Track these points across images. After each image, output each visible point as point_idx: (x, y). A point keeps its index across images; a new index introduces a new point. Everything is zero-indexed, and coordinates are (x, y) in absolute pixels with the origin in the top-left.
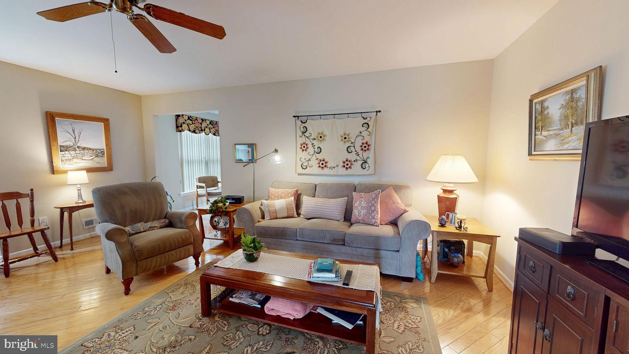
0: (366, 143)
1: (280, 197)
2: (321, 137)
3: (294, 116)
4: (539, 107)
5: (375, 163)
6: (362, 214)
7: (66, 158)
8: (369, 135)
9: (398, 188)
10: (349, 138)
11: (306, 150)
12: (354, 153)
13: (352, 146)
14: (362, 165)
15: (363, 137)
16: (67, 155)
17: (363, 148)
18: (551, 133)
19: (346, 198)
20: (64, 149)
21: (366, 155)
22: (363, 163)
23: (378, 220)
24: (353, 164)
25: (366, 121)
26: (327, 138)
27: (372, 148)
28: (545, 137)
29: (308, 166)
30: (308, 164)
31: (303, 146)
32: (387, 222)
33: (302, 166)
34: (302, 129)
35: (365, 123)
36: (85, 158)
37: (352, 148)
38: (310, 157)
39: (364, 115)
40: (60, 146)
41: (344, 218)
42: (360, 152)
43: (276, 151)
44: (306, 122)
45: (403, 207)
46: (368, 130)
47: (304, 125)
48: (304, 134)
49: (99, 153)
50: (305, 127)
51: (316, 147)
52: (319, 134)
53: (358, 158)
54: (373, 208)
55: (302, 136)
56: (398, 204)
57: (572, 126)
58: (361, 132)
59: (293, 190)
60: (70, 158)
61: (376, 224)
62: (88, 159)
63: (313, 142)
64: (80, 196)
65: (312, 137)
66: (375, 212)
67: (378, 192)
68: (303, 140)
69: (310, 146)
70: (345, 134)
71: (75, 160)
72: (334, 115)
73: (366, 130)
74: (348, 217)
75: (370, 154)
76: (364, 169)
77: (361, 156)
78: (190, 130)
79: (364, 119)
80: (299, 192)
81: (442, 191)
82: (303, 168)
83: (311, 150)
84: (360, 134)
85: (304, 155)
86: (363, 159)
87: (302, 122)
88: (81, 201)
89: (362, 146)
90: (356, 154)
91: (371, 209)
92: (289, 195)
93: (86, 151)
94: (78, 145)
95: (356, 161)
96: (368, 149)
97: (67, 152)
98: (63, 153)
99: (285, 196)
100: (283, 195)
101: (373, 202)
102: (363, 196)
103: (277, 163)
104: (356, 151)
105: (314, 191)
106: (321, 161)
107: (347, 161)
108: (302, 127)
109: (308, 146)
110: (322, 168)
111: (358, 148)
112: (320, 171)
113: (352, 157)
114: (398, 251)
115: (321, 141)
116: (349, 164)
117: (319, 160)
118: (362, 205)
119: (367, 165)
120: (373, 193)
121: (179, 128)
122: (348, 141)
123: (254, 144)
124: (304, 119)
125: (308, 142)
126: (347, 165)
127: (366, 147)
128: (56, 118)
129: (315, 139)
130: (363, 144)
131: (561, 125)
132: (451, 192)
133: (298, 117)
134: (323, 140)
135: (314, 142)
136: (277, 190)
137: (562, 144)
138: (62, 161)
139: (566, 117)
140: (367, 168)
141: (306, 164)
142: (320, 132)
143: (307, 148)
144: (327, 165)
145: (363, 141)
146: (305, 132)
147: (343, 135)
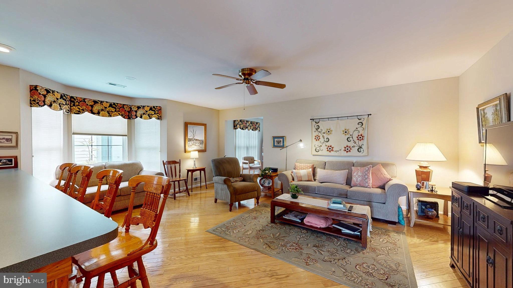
0: (361, 135)
1: (302, 169)
2: (329, 132)
3: (311, 119)
4: (483, 113)
5: (368, 148)
6: (359, 180)
7: (190, 145)
8: (363, 130)
9: (385, 165)
10: (348, 132)
11: (318, 140)
12: (352, 141)
13: (351, 137)
14: (358, 150)
15: (359, 131)
16: (190, 143)
17: (359, 139)
19: (347, 170)
20: (190, 140)
21: (361, 143)
22: (359, 148)
23: (370, 184)
24: (352, 149)
25: (360, 121)
26: (333, 132)
27: (365, 138)
29: (320, 150)
30: (320, 149)
31: (316, 137)
32: (377, 186)
33: (315, 150)
34: (316, 127)
35: (360, 122)
36: (196, 145)
37: (351, 139)
38: (321, 144)
39: (359, 117)
40: (189, 139)
41: (346, 183)
42: (357, 141)
43: (301, 141)
44: (319, 122)
45: (389, 177)
46: (362, 127)
47: (317, 124)
48: (318, 130)
49: (201, 142)
50: (318, 126)
51: (325, 138)
52: (327, 130)
53: (355, 145)
54: (366, 177)
55: (316, 131)
56: (385, 174)
58: (357, 128)
59: (311, 164)
60: (191, 145)
61: (369, 187)
62: (197, 145)
64: (195, 165)
65: (323, 132)
66: (368, 179)
67: (370, 166)
68: (317, 133)
69: (321, 137)
70: (345, 130)
71: (193, 146)
72: (338, 118)
73: (361, 127)
74: (349, 182)
75: (364, 142)
76: (359, 152)
77: (357, 143)
78: (240, 128)
79: (359, 119)
80: (314, 166)
81: (419, 167)
82: (316, 151)
83: (322, 140)
84: (356, 129)
85: (317, 143)
86: (359, 145)
87: (316, 123)
88: (195, 167)
89: (358, 137)
90: (354, 142)
91: (365, 177)
92: (309, 168)
93: (197, 141)
94: (195, 138)
95: (354, 147)
96: (362, 139)
97: (190, 142)
98: (189, 142)
99: (306, 168)
100: (304, 168)
101: (366, 173)
102: (359, 169)
103: (301, 148)
104: (354, 140)
105: (324, 166)
106: (329, 147)
107: (347, 147)
108: (316, 125)
109: (320, 137)
110: (330, 151)
111: (355, 139)
112: (328, 153)
113: (351, 144)
114: (385, 203)
115: (329, 134)
116: (349, 149)
117: (327, 146)
118: (359, 175)
119: (362, 150)
120: (367, 167)
121: (235, 127)
122: (348, 134)
123: (284, 136)
124: (317, 121)
125: (320, 134)
126: (348, 149)
127: (361, 138)
128: (188, 125)
129: (325, 133)
130: (359, 136)
132: (426, 167)
133: (313, 119)
134: (331, 133)
135: (324, 135)
136: (301, 164)
138: (189, 146)
139: (495, 120)
140: (362, 152)
141: (318, 149)
142: (328, 129)
143: (319, 138)
144: (333, 149)
145: (359, 134)
146: (318, 129)
147: (344, 130)
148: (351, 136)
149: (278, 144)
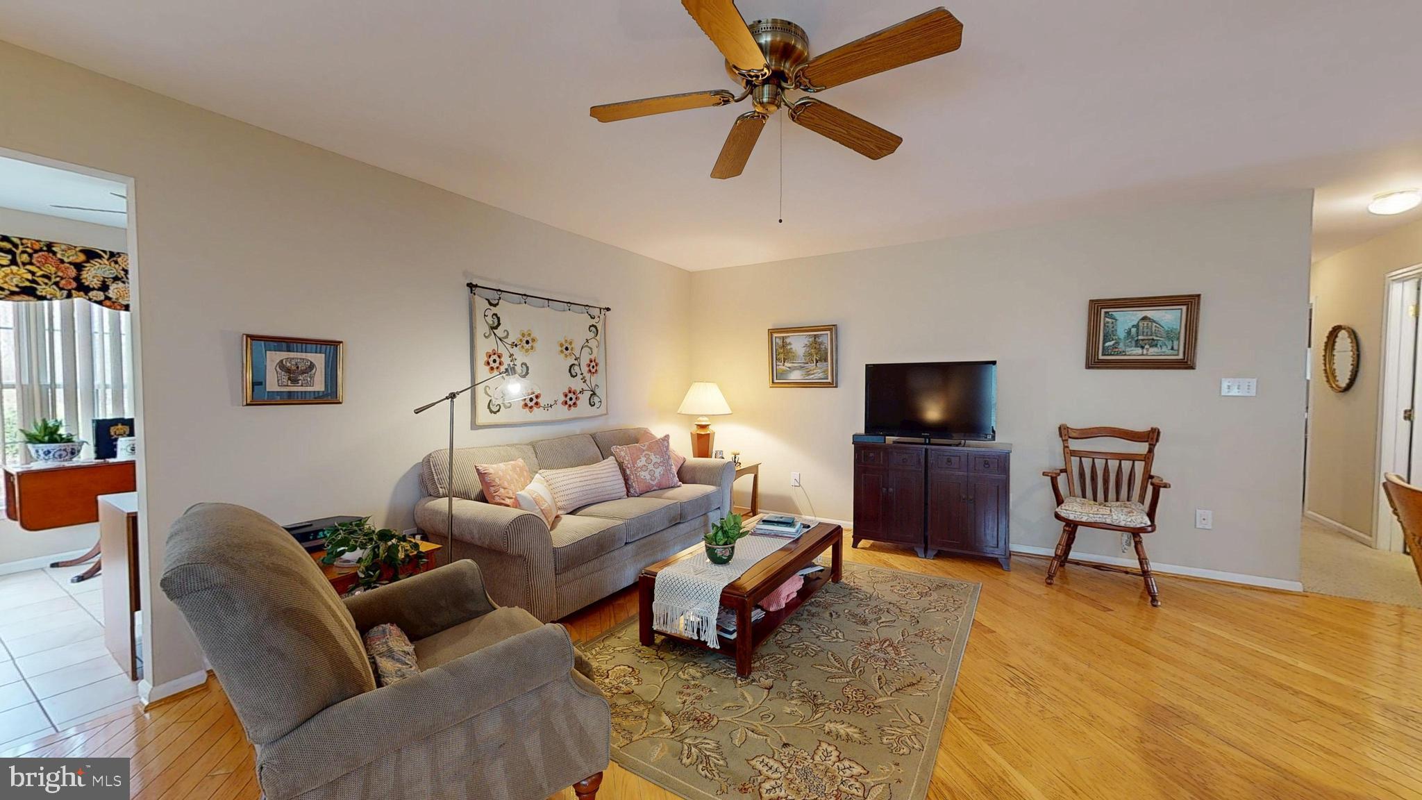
0: (595, 361)
2: (527, 342)
3: (470, 285)
4: (780, 342)
5: (606, 396)
6: (657, 475)
8: (598, 346)
10: (572, 349)
11: (499, 368)
12: (579, 377)
13: (577, 365)
14: (590, 399)
15: (591, 349)
17: (591, 369)
18: (795, 365)
19: (612, 458)
21: (593, 381)
22: (591, 395)
24: (578, 398)
25: (593, 322)
26: (539, 345)
27: (600, 369)
28: (789, 368)
29: (504, 406)
30: (504, 402)
31: (492, 359)
33: (489, 407)
34: (490, 319)
35: (593, 326)
37: (577, 369)
39: (590, 310)
41: (627, 491)
42: (587, 376)
44: (498, 304)
46: (596, 338)
47: (494, 310)
48: (495, 331)
50: (497, 315)
51: (520, 363)
52: (523, 335)
53: (585, 387)
55: (490, 334)
57: (817, 362)
58: (587, 341)
63: (512, 351)
65: (509, 340)
68: (492, 344)
69: (506, 359)
70: (566, 341)
72: (548, 300)
73: (594, 338)
75: (598, 380)
76: (593, 406)
77: (588, 382)
79: (590, 317)
81: (695, 425)
82: (491, 412)
84: (586, 344)
85: (495, 381)
86: (591, 388)
87: (489, 304)
89: (589, 366)
90: (582, 379)
91: (667, 464)
95: (582, 392)
96: (596, 371)
104: (582, 374)
106: (530, 394)
107: (570, 392)
108: (490, 313)
109: (502, 359)
110: (531, 407)
111: (585, 369)
112: (527, 416)
113: (577, 384)
115: (527, 351)
116: (574, 397)
117: (525, 391)
119: (596, 400)
122: (570, 354)
124: (493, 297)
125: (502, 350)
126: (571, 399)
127: (593, 367)
129: (516, 345)
130: (590, 361)
131: (805, 360)
132: (704, 427)
133: (479, 288)
134: (532, 348)
135: (515, 351)
137: (809, 375)
139: (811, 354)
140: (597, 405)
141: (498, 401)
142: (527, 331)
143: (502, 364)
144: (539, 400)
145: (591, 357)
146: (496, 328)
147: (564, 343)
148: (576, 362)
149: (294, 381)
